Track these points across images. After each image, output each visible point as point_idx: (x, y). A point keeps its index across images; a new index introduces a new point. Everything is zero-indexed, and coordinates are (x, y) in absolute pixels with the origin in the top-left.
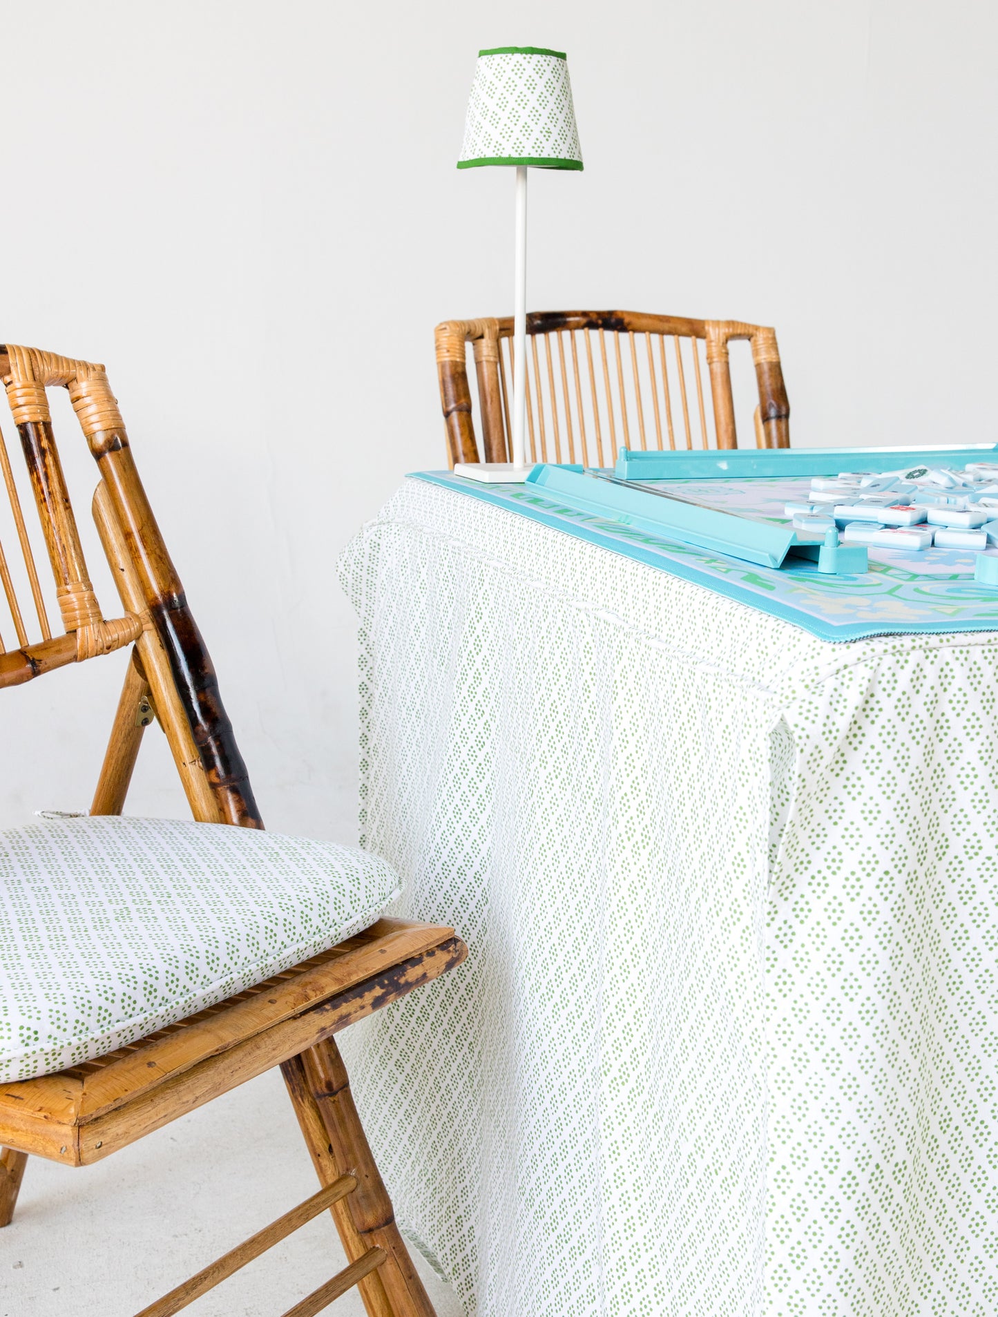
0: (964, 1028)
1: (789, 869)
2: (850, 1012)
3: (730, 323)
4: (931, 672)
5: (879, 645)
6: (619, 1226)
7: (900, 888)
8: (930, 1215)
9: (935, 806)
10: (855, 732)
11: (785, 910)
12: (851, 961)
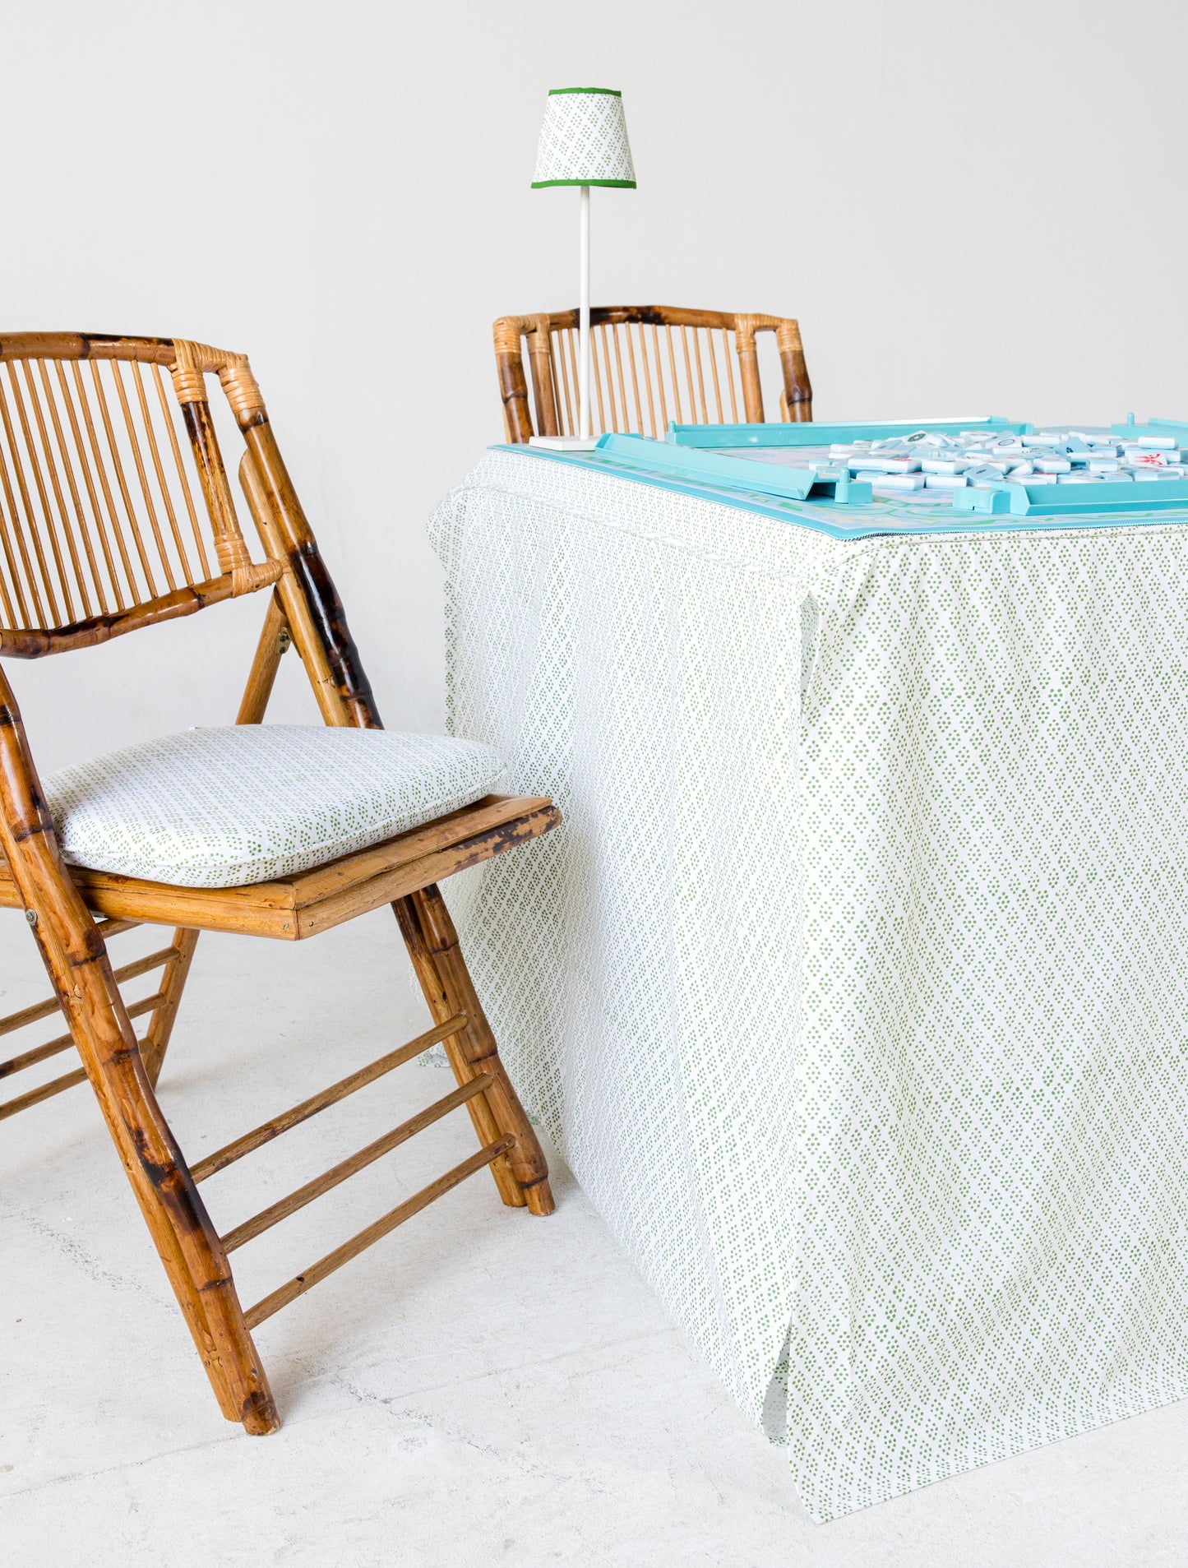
0: (945, 826)
1: (815, 703)
2: (861, 805)
3: (757, 316)
4: (914, 560)
5: (877, 541)
6: (691, 1008)
7: (895, 715)
8: (922, 963)
9: (919, 658)
10: (861, 602)
11: (813, 733)
12: (861, 768)
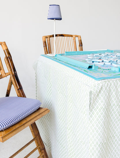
4: (109, 84)
6: (69, 146)
7: (105, 110)
10: (100, 92)
12: (99, 119)
